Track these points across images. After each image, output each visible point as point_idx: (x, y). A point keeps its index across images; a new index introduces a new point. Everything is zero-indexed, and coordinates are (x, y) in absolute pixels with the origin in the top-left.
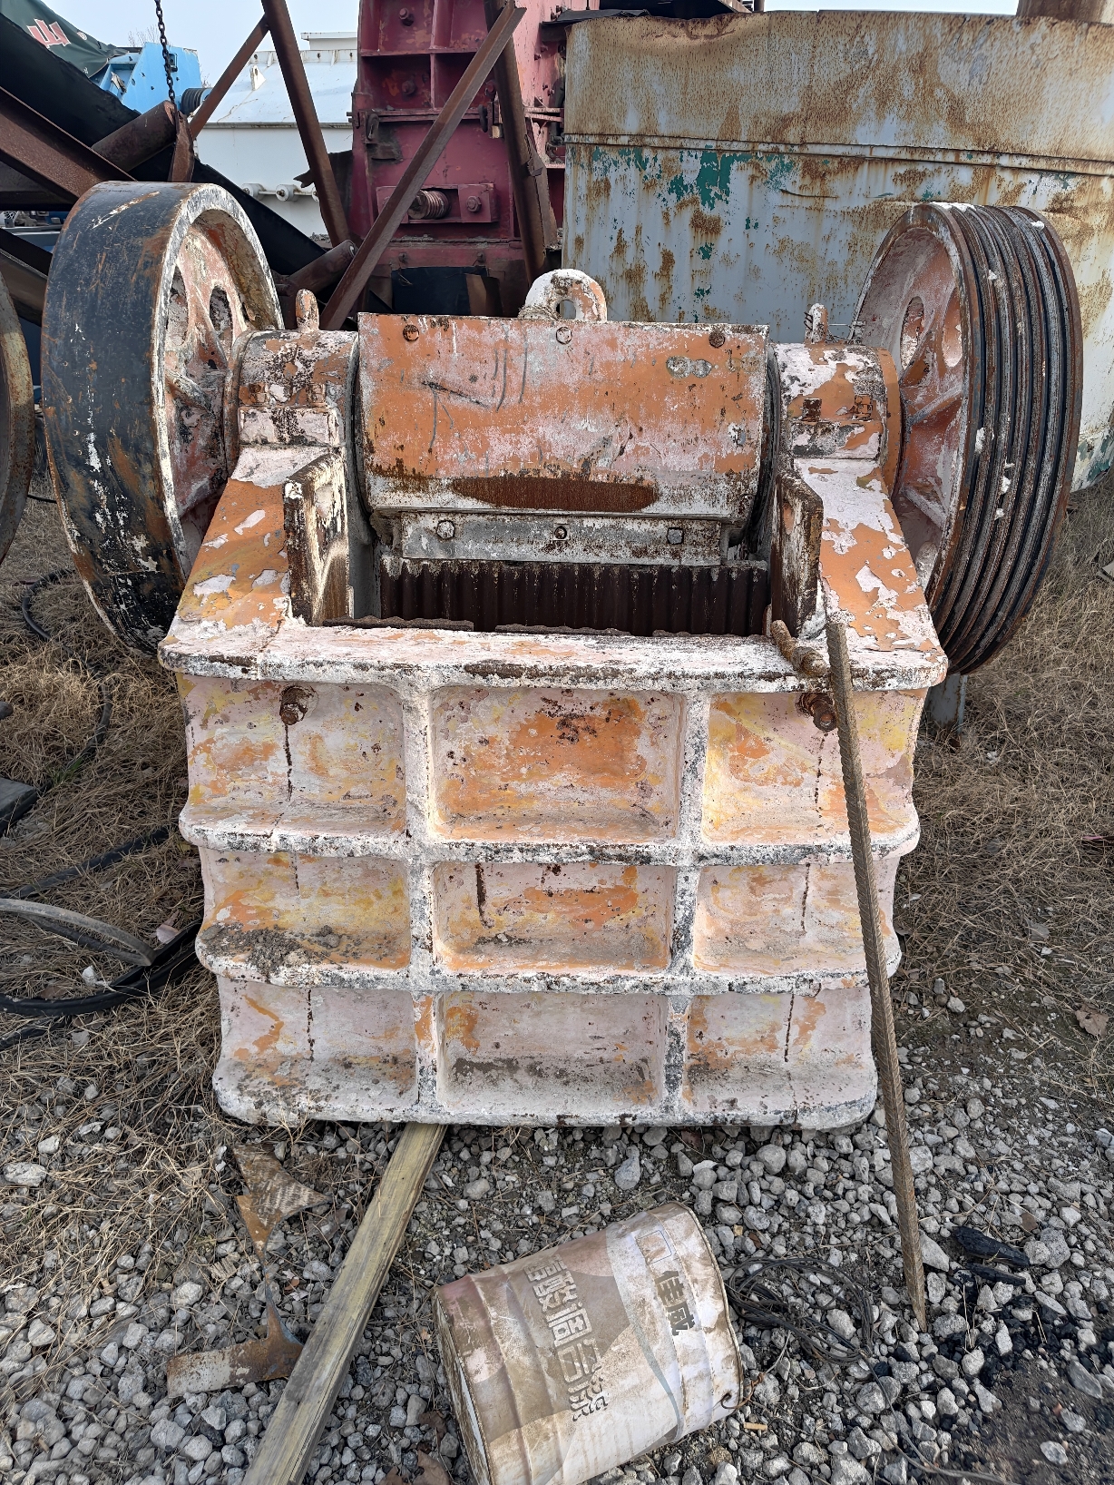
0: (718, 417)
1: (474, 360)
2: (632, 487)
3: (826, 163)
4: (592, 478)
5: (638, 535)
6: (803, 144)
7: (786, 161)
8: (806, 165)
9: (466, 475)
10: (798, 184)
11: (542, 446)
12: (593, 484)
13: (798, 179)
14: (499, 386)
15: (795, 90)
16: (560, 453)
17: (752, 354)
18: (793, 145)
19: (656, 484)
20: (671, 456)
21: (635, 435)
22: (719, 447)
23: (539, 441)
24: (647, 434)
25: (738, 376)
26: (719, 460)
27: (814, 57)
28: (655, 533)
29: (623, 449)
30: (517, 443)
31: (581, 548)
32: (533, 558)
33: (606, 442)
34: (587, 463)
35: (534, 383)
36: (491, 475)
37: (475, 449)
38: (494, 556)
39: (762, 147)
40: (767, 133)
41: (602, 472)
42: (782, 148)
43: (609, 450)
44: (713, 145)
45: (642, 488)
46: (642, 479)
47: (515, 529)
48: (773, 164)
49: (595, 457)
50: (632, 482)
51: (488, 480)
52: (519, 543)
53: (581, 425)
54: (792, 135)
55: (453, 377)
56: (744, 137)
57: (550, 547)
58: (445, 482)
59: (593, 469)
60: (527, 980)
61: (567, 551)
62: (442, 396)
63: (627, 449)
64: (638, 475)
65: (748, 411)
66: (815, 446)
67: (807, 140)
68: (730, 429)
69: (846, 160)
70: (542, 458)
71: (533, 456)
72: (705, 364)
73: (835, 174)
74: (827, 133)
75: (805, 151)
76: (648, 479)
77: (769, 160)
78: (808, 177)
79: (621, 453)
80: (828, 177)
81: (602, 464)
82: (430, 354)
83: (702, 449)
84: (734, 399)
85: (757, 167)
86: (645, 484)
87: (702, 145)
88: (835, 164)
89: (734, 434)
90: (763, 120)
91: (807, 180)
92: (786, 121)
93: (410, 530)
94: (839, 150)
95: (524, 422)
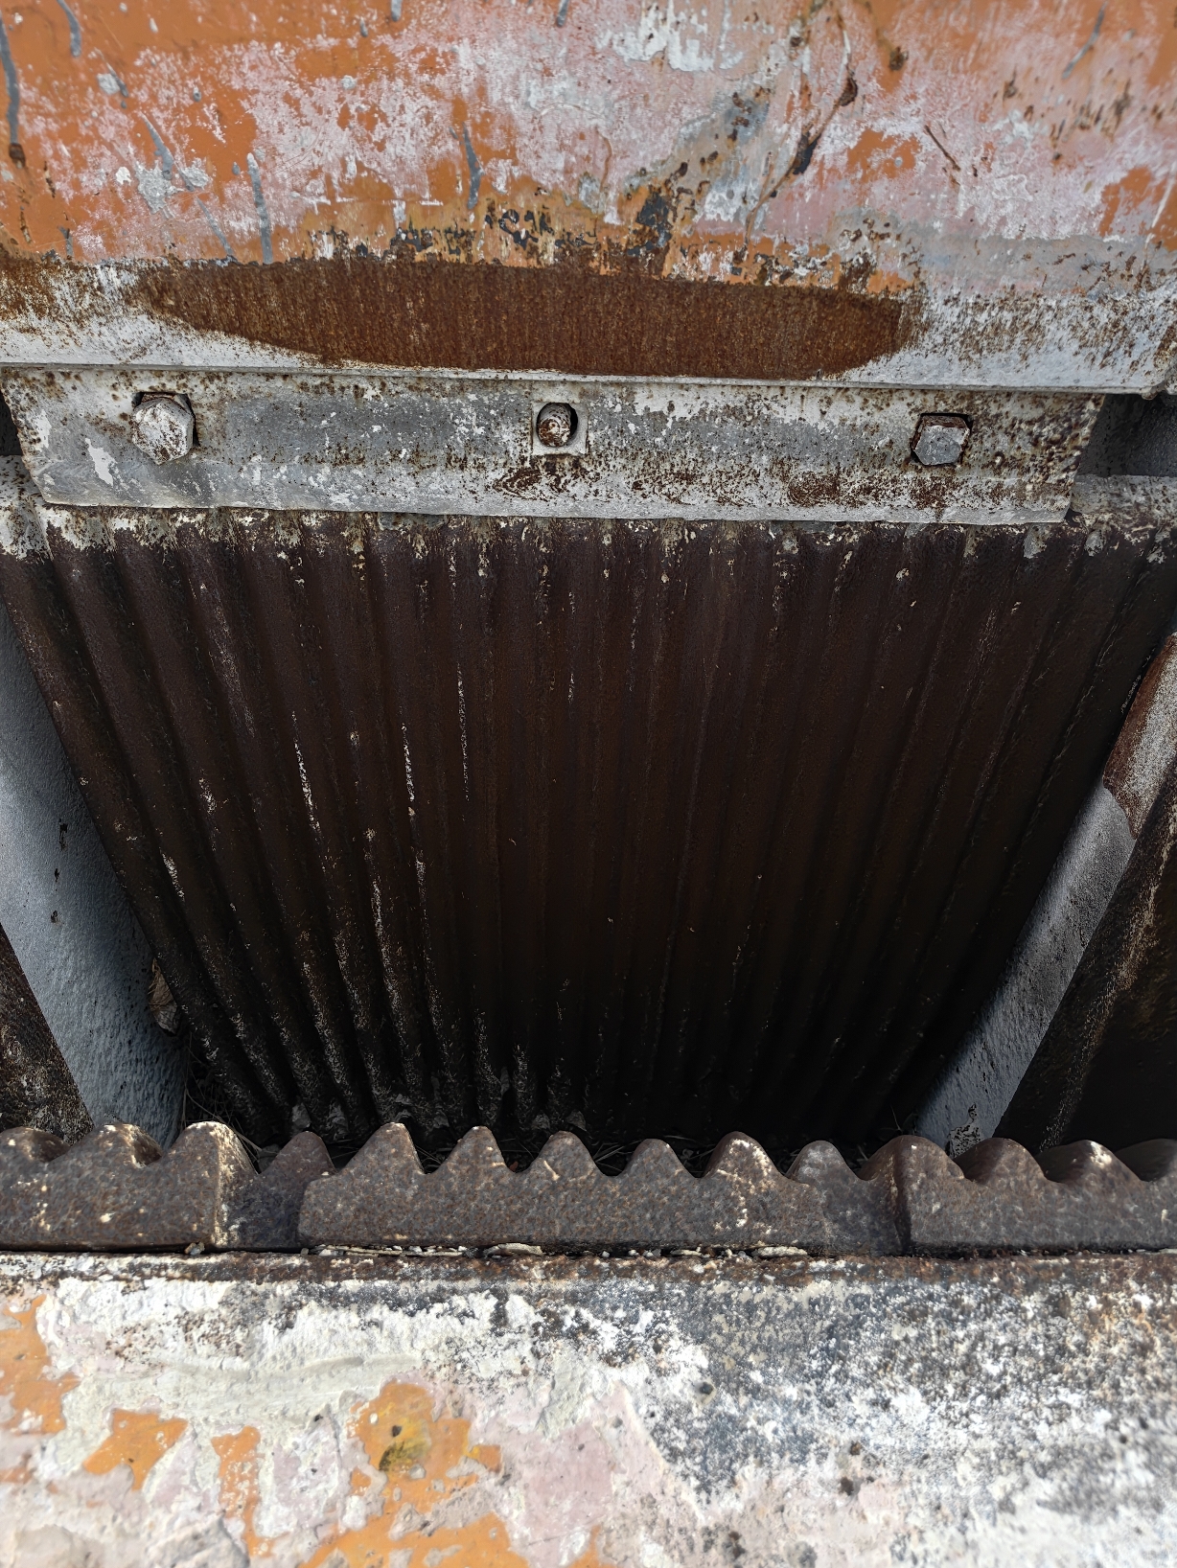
2: (826, 299)
4: (675, 266)
5: (816, 441)
9: (188, 255)
11: (473, 133)
12: (680, 288)
16: (549, 167)
19: (919, 287)
20: (998, 179)
21: (869, 87)
23: (459, 108)
24: (919, 80)
28: (875, 430)
29: (808, 147)
30: (369, 119)
31: (623, 481)
32: (470, 507)
33: (744, 114)
34: (655, 208)
36: (286, 251)
37: (201, 144)
38: (341, 500)
41: (714, 242)
43: (753, 150)
45: (864, 304)
46: (865, 269)
47: (400, 421)
49: (690, 182)
50: (828, 281)
51: (278, 272)
52: (418, 462)
53: (642, 38)
57: (524, 477)
58: (112, 279)
59: (680, 230)
61: (578, 488)
63: (825, 151)
64: (848, 251)
70: (479, 185)
71: (440, 177)
76: (891, 266)
79: (800, 165)
81: (717, 208)
86: (872, 288)
93: (41, 424)
95: (393, 27)
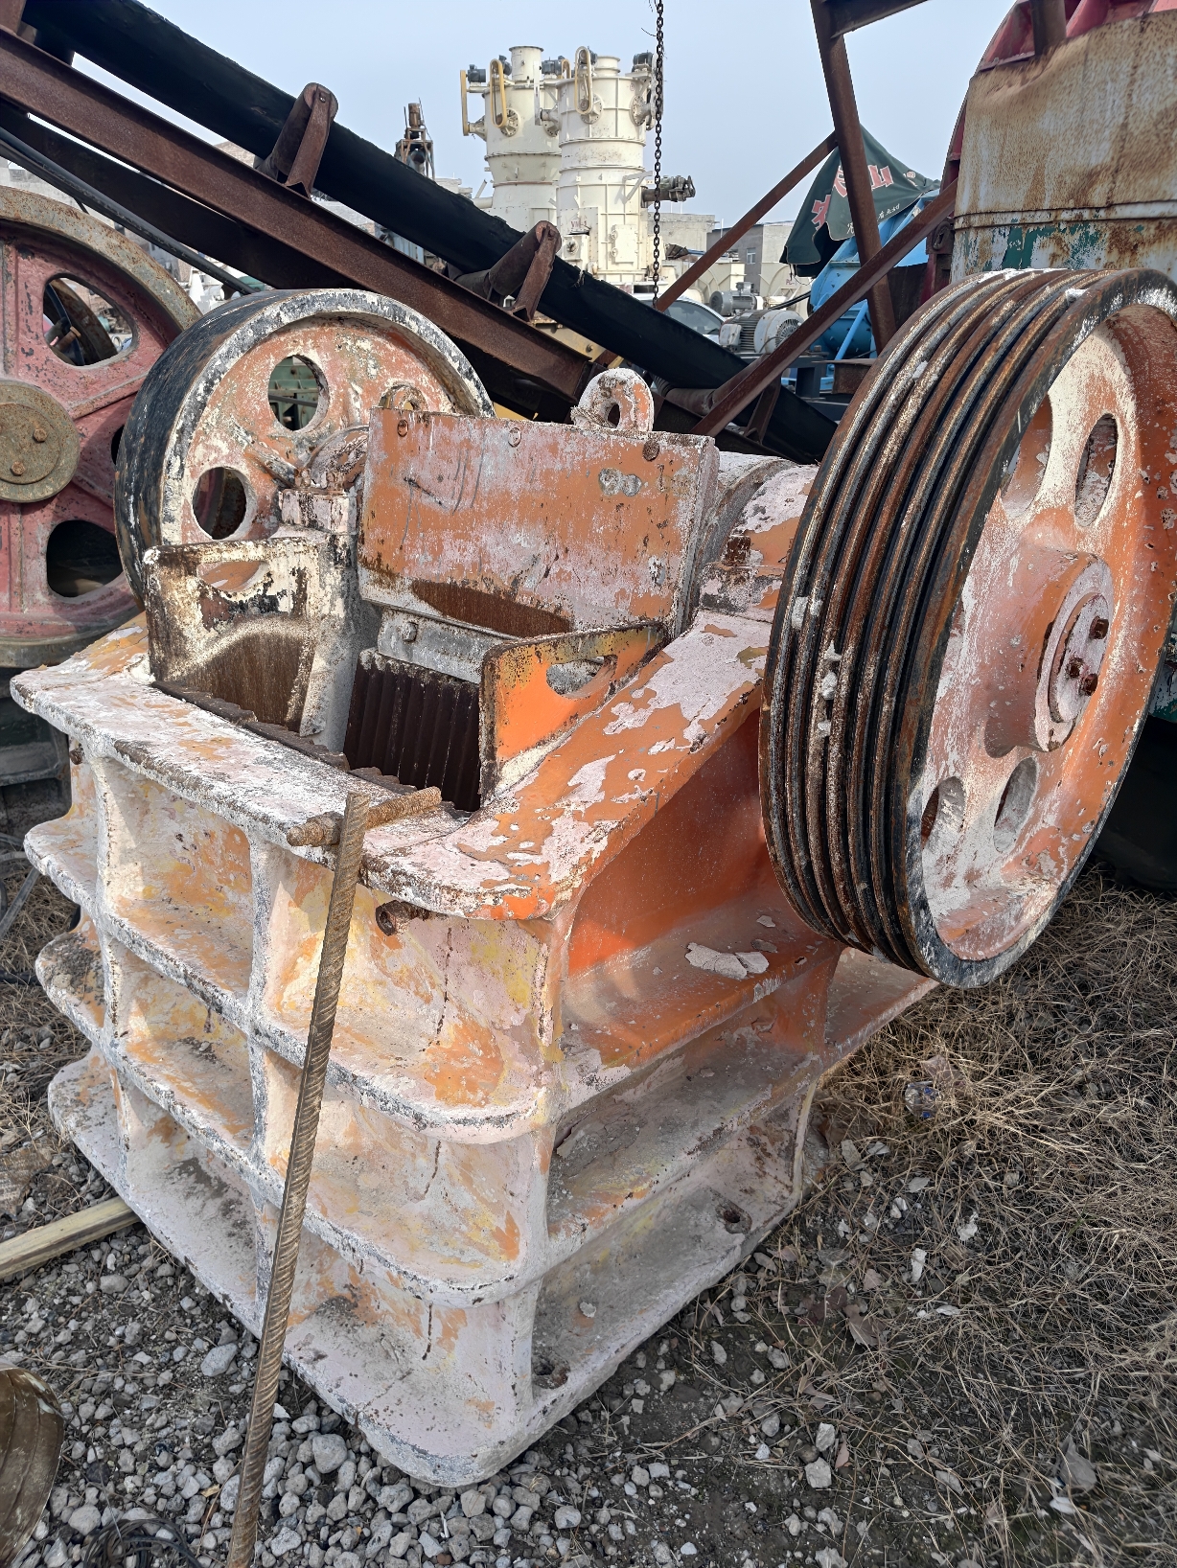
0: (640, 546)
1: (443, 458)
2: (552, 616)
3: (1140, 229)
4: (518, 599)
6: (1110, 206)
7: (1092, 231)
8: (1115, 234)
9: (423, 578)
10: (1104, 261)
11: (483, 557)
12: (519, 606)
13: (1103, 254)
14: (458, 488)
15: (1107, 133)
16: (495, 568)
17: (684, 471)
18: (1098, 209)
19: (572, 617)
20: (590, 586)
21: (561, 556)
22: (637, 584)
23: (481, 550)
24: (571, 557)
25: (667, 499)
26: (635, 600)
27: (1132, 82)
29: (548, 571)
30: (464, 550)
33: (535, 560)
34: (516, 582)
35: (485, 488)
36: (441, 581)
37: (433, 551)
38: (440, 667)
39: (1065, 216)
40: (1071, 196)
41: (527, 594)
42: (1086, 215)
43: (537, 568)
44: (1018, 217)
45: (559, 618)
46: (561, 609)
47: (460, 643)
48: (1077, 236)
49: (523, 576)
50: (552, 610)
51: (438, 586)
52: (460, 659)
53: (518, 538)
54: (1097, 197)
55: (426, 477)
56: (1046, 205)
58: (408, 582)
59: (520, 589)
60: (158, 1092)
62: (416, 491)
63: (551, 572)
64: (557, 602)
65: (671, 544)
66: (726, 599)
67: (1115, 200)
68: (651, 562)
69: (1166, 223)
70: (481, 570)
71: (474, 567)
72: (635, 482)
73: (1151, 243)
74: (1139, 189)
75: (1113, 216)
76: (566, 609)
77: (1072, 232)
78: (1115, 251)
79: (546, 575)
80: (1140, 249)
81: (528, 584)
82: (413, 450)
83: (620, 584)
84: (659, 526)
85: (1059, 242)
86: (561, 614)
87: (1008, 219)
88: (1149, 231)
89: (654, 569)
90: (1068, 179)
91: (1115, 256)
92: (1091, 177)
93: (386, 626)
94: (1156, 210)
95: (472, 529)
